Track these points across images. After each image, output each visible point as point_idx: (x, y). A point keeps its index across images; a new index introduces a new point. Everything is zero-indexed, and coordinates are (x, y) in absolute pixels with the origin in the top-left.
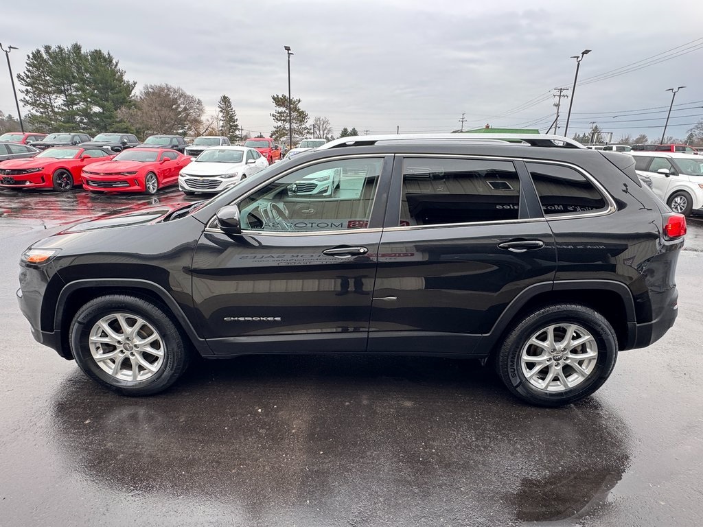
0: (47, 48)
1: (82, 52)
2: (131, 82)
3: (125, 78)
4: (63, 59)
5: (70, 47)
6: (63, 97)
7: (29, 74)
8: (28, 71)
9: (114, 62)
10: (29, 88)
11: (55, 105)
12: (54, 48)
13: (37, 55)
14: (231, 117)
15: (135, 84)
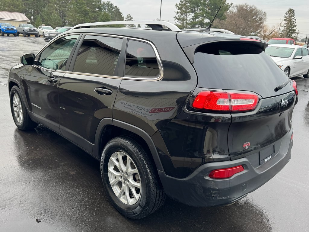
2: (230, 4)
3: (227, 2)
6: (193, 15)
7: (181, 3)
10: (179, 11)
11: (188, 19)
14: (292, 24)
15: (232, 4)
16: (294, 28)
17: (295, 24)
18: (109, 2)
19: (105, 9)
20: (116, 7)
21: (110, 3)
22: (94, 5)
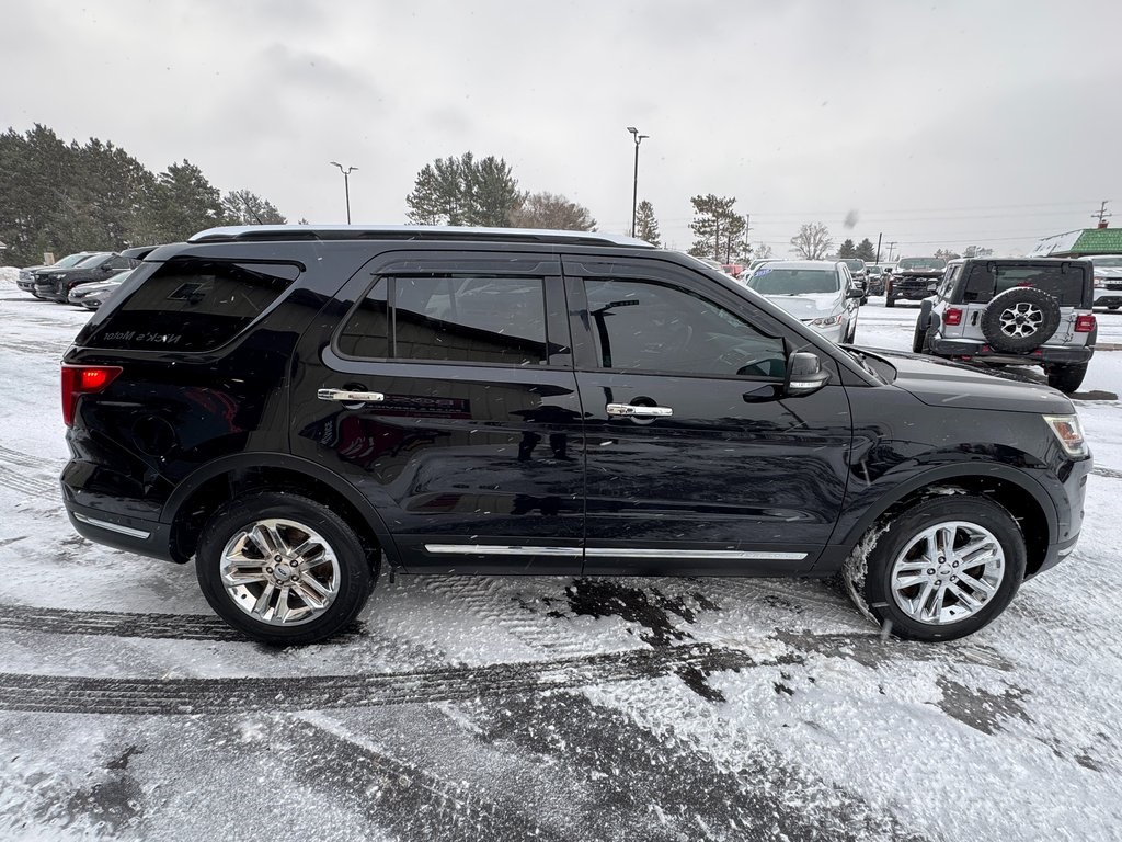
0: (438, 161)
1: (473, 163)
2: (523, 194)
3: (516, 189)
4: (453, 173)
5: (461, 159)
7: (416, 193)
8: (416, 190)
9: (506, 170)
10: (414, 210)
12: (445, 161)
13: (426, 172)
14: (650, 231)
15: (527, 194)
16: (656, 240)
17: (657, 232)
18: (247, 194)
19: (239, 210)
20: (267, 203)
21: (250, 196)
22: (201, 202)
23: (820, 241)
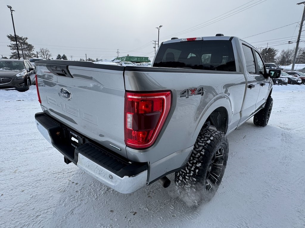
23: (47, 54)
